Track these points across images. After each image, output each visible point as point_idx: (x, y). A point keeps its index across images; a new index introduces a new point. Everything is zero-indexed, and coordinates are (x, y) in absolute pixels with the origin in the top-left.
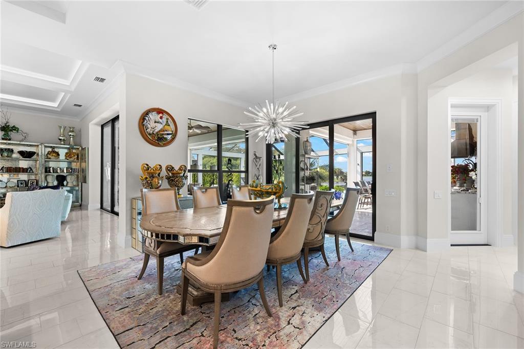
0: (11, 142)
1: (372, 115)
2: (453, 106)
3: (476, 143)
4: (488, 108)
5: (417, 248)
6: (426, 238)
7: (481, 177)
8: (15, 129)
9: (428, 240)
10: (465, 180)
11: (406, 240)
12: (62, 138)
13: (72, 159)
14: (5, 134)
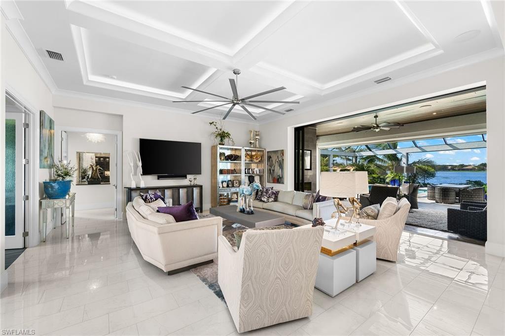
0: (224, 147)
12: (252, 141)
13: (258, 161)
14: (222, 140)
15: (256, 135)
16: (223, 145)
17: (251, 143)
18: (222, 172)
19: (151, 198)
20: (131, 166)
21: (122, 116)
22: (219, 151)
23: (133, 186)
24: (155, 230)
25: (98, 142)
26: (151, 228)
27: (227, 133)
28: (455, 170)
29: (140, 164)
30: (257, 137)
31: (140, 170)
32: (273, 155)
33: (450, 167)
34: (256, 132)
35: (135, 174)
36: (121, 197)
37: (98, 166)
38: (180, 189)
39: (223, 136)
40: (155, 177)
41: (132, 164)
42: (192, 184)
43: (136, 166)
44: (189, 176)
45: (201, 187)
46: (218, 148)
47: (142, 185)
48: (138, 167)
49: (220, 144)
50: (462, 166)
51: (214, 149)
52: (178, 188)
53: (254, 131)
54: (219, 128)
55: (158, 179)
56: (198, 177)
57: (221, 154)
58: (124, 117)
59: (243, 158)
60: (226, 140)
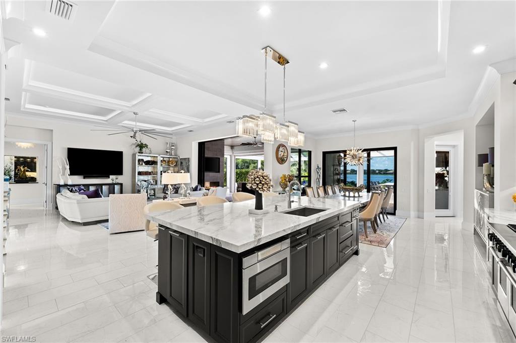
0: (143, 154)
1: (395, 149)
2: (436, 145)
3: (448, 161)
4: (454, 146)
5: (419, 217)
6: (423, 212)
7: (451, 179)
8: (146, 146)
9: (425, 213)
10: (442, 182)
11: (413, 214)
12: (168, 151)
13: (173, 165)
14: (140, 150)
15: (172, 146)
16: (142, 153)
17: (167, 152)
18: (140, 173)
19: (76, 190)
20: (60, 169)
21: (52, 130)
22: (138, 158)
23: (62, 183)
24: (75, 201)
25: (27, 148)
26: (73, 201)
27: (145, 144)
28: (381, 174)
29: (68, 167)
30: (172, 147)
31: (68, 172)
32: (183, 161)
33: (377, 172)
34: (172, 143)
35: (64, 174)
36: (50, 191)
37: (26, 168)
38: (103, 186)
39: (141, 146)
40: (82, 177)
41: (61, 167)
42: (114, 182)
43: (64, 169)
44: (111, 177)
45: (121, 185)
46: (137, 156)
47: (70, 183)
48: (66, 169)
49: (139, 153)
50: (386, 170)
51: (134, 155)
52: (101, 185)
53: (170, 143)
54: (139, 140)
55: (84, 178)
56: (119, 177)
57: (139, 160)
58: (54, 131)
59: (159, 163)
60: (144, 150)
